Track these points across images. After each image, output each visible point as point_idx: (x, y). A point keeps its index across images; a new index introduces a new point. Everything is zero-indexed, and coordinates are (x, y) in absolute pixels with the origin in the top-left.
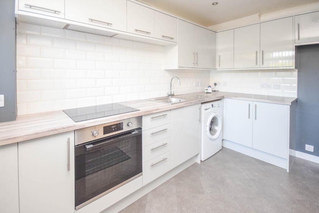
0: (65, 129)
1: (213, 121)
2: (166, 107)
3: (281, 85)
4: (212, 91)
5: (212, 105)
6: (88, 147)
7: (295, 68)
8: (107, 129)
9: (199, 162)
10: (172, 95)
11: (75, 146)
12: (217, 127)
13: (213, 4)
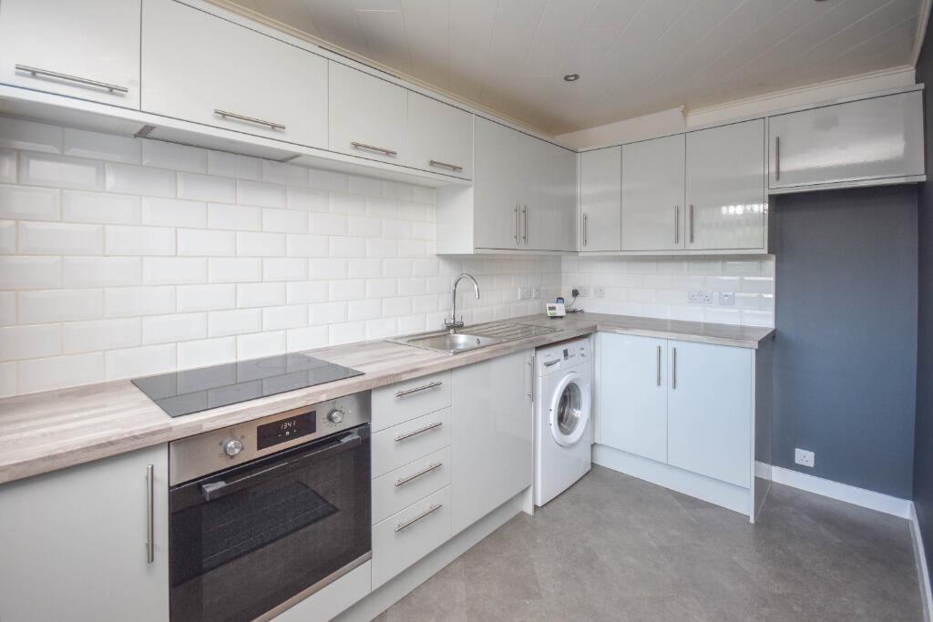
0: (139, 441)
1: (567, 394)
2: (442, 361)
3: (736, 294)
4: (567, 312)
5: (566, 353)
6: (210, 488)
7: (769, 252)
8: (268, 432)
9: (529, 510)
10: (458, 327)
11: (170, 488)
12: (577, 412)
13: (566, 78)
